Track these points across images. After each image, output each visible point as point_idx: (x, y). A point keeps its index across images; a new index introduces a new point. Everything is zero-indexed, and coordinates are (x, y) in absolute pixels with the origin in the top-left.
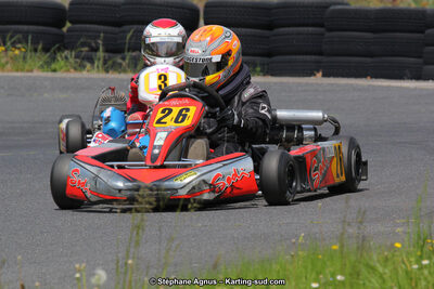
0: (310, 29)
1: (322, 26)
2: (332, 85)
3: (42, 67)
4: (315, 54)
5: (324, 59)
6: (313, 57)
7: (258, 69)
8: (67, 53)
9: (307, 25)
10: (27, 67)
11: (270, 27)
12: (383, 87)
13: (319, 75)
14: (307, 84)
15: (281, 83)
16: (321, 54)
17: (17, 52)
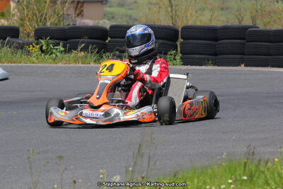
0: (238, 41)
1: (244, 39)
2: (248, 71)
3: (95, 61)
4: (238, 54)
5: (246, 57)
6: (240, 56)
7: (210, 62)
8: (108, 53)
9: (236, 39)
10: (87, 61)
11: (216, 39)
12: (276, 72)
13: (243, 66)
14: (236, 70)
15: (223, 70)
16: (244, 54)
17: (83, 53)
